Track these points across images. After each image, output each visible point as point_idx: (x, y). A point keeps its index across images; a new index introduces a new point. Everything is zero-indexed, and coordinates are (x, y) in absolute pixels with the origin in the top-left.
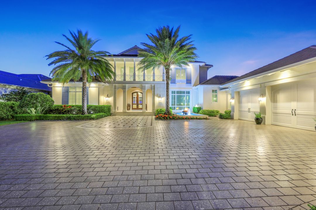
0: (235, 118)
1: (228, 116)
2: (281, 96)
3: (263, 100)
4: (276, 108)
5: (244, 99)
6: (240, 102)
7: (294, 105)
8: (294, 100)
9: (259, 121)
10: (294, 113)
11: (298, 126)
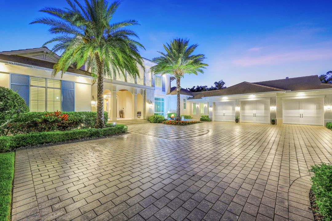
0: (213, 120)
1: (205, 119)
2: (247, 107)
3: (238, 109)
4: (244, 113)
5: (219, 108)
6: (215, 109)
7: (254, 112)
8: (254, 109)
9: (237, 121)
10: (255, 116)
11: (257, 122)
